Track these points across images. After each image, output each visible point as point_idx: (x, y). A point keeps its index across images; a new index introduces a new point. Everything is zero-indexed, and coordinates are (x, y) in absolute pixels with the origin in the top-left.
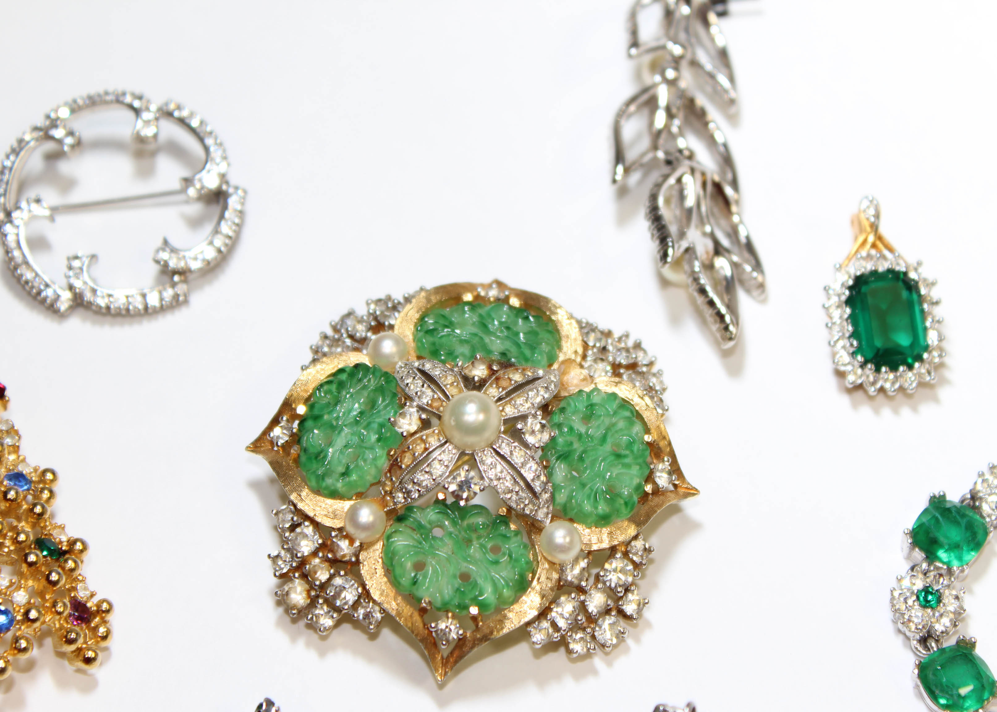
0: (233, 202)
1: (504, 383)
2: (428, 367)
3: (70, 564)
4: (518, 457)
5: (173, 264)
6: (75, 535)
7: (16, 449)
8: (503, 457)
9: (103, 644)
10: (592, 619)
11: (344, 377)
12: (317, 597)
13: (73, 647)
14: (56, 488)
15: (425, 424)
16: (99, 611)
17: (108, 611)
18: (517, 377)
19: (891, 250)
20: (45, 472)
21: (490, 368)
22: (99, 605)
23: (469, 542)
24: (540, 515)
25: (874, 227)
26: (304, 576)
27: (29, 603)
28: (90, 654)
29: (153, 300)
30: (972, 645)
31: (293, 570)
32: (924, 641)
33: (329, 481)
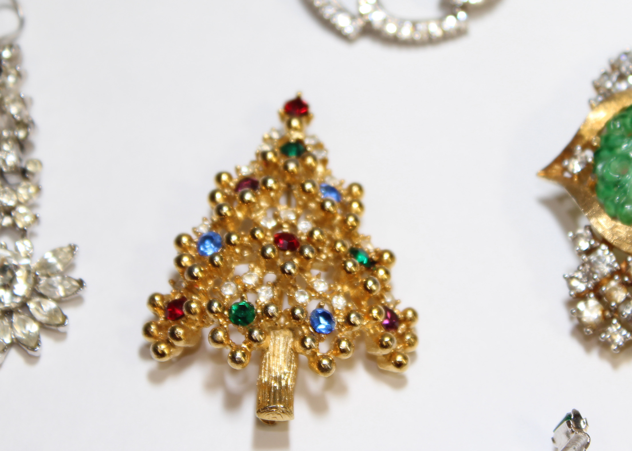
3: (381, 273)
6: (382, 247)
9: (410, 350)
12: (612, 317)
13: (387, 351)
14: (365, 200)
16: (405, 320)
17: (412, 320)
22: (405, 312)
26: (599, 297)
27: (347, 308)
28: (399, 358)
29: (435, 30)
31: (588, 290)
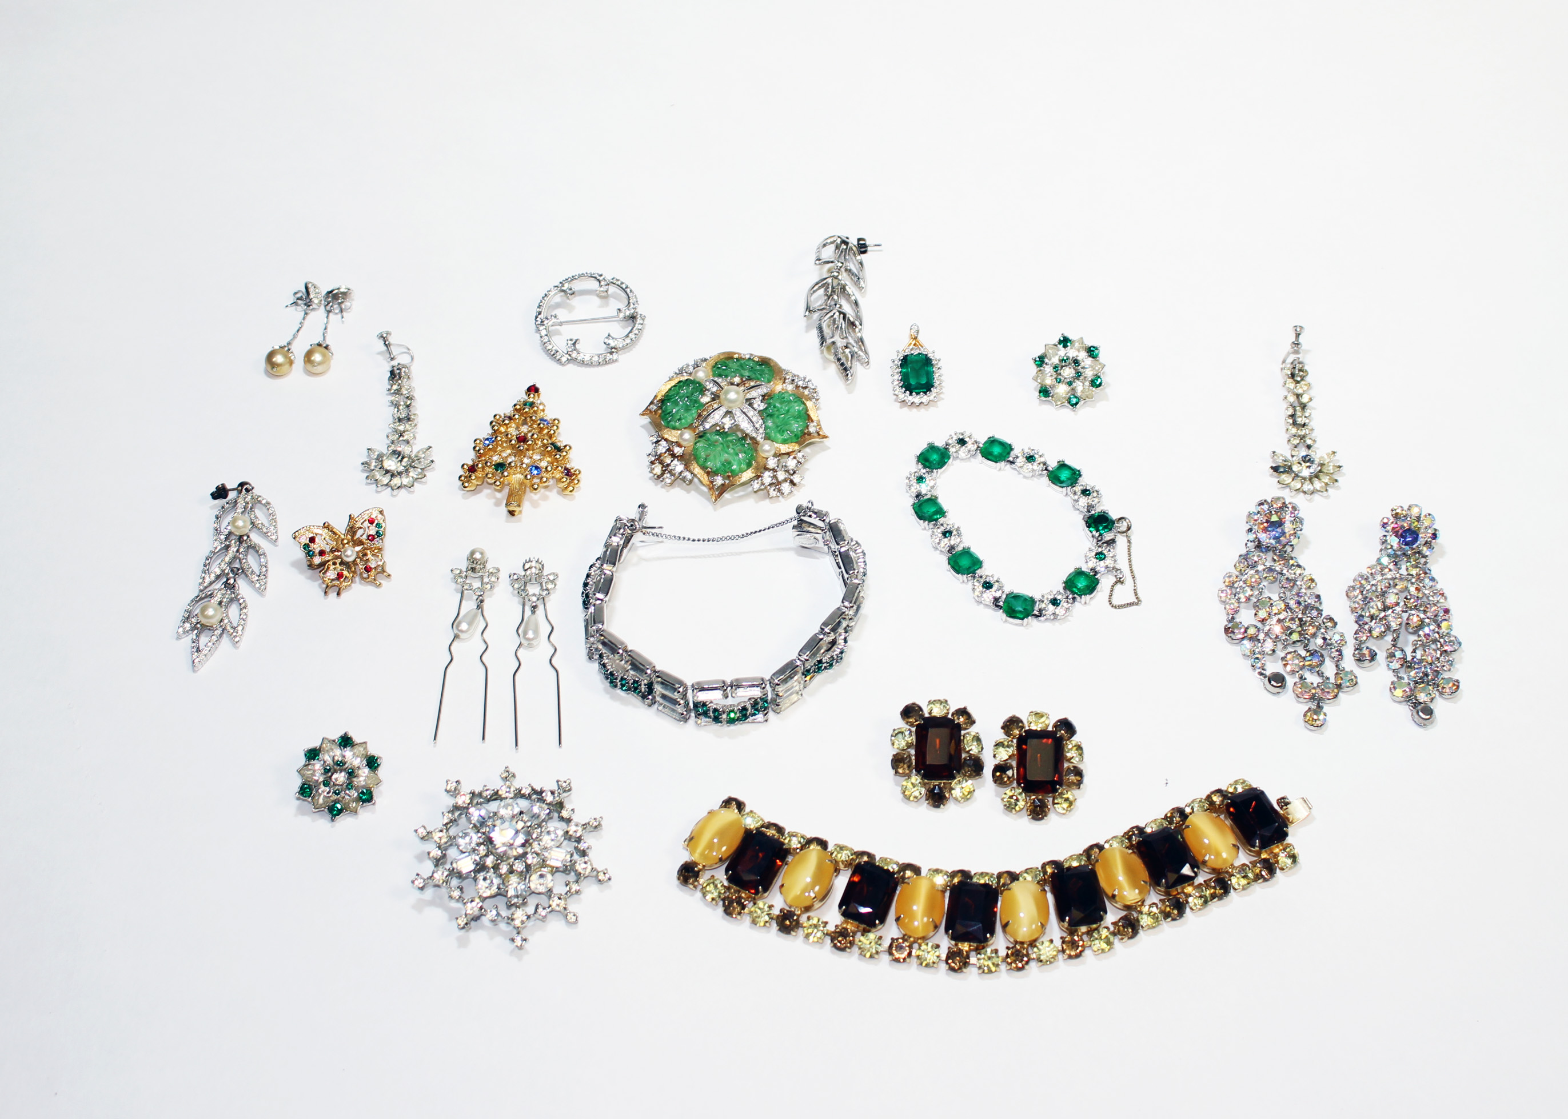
0: (639, 321)
1: (747, 385)
2: (716, 379)
3: (564, 453)
4: (751, 413)
5: (613, 344)
6: (566, 442)
7: (543, 410)
8: (744, 413)
9: (577, 485)
10: (779, 483)
11: (682, 384)
12: (666, 470)
13: (564, 485)
14: (559, 426)
15: (713, 399)
16: (576, 472)
17: (579, 473)
18: (752, 384)
19: (922, 347)
20: (554, 420)
21: (742, 379)
22: (575, 470)
23: (728, 447)
24: (759, 439)
25: (916, 338)
26: (661, 462)
28: (572, 488)
30: (936, 498)
31: (656, 459)
32: (917, 496)
33: (672, 423)
